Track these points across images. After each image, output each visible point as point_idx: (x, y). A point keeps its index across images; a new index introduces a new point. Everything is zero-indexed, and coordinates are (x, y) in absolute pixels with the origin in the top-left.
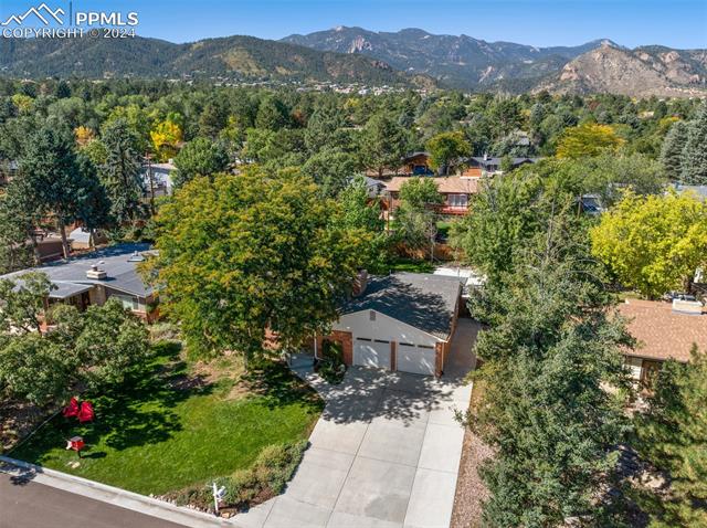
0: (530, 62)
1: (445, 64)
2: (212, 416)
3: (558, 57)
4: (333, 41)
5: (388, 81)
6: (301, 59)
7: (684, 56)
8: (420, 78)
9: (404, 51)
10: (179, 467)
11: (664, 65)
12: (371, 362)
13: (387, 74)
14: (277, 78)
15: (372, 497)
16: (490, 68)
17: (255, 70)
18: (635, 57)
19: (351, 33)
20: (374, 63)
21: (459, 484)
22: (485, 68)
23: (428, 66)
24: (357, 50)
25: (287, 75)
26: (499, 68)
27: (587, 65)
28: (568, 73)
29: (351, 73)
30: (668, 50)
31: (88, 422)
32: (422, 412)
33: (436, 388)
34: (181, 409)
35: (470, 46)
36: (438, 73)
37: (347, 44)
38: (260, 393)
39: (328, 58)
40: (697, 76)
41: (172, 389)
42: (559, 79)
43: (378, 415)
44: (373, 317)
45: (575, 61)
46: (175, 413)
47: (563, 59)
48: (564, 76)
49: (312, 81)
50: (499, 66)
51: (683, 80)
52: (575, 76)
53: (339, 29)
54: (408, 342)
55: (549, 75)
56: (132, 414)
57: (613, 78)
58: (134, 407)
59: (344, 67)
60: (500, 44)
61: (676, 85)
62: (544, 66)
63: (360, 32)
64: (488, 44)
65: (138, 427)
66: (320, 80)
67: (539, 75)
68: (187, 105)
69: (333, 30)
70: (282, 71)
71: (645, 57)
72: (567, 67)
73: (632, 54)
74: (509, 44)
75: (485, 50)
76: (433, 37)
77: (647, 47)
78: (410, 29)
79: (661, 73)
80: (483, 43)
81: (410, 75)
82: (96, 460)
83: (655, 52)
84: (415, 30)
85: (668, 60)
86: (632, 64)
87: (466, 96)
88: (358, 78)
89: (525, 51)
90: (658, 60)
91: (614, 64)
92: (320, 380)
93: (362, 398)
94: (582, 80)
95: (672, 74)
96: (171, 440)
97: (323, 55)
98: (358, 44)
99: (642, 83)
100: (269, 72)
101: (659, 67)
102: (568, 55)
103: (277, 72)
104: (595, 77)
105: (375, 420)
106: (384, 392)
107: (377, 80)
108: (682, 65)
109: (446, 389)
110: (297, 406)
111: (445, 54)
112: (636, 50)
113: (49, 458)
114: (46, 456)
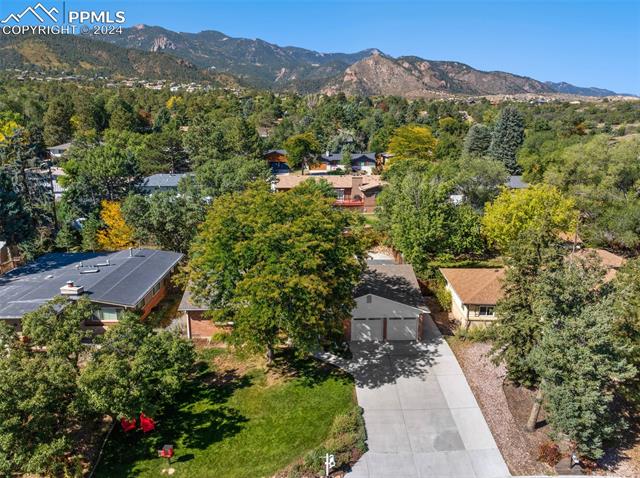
0: (317, 65)
1: (243, 64)
2: (265, 402)
3: (340, 62)
4: (135, 39)
5: (194, 79)
6: (104, 55)
7: (433, 65)
8: (224, 77)
9: (205, 51)
10: (269, 450)
11: (420, 72)
12: (365, 336)
13: (193, 72)
14: (82, 73)
15: (433, 437)
16: (283, 70)
17: (57, 64)
18: (399, 64)
19: (153, 32)
20: (179, 61)
21: (485, 414)
22: (280, 69)
23: (228, 66)
24: (159, 48)
25: (92, 70)
26: (292, 70)
27: (364, 70)
28: (349, 75)
29: (158, 70)
30: (422, 60)
31: (151, 431)
32: (427, 368)
33: (423, 348)
34: (233, 402)
35: (265, 49)
36: (239, 73)
37: (150, 42)
38: (293, 376)
39: (132, 55)
40: (443, 82)
41: (210, 387)
42: (342, 81)
43: (398, 377)
44: (369, 300)
45: (354, 66)
46: (231, 407)
47: (344, 64)
48: (346, 79)
49: (120, 76)
50: (292, 68)
51: (435, 85)
52: (355, 79)
53: (140, 27)
54: (397, 316)
55: (334, 77)
56: (188, 416)
57: (384, 81)
58: (186, 409)
59: (151, 63)
60: (291, 48)
61: (430, 88)
62: (329, 69)
63: (161, 31)
64: (281, 49)
65: (204, 426)
66: (128, 76)
67: (325, 77)
68: (26, 104)
69: (135, 28)
70: (86, 66)
71: (406, 65)
72: (348, 71)
73: (396, 62)
74: (298, 48)
75: (278, 53)
76: (231, 39)
77: (408, 57)
78: (209, 31)
79: (419, 78)
80: (277, 47)
81: (213, 73)
82: (188, 462)
83: (414, 61)
84: (215, 32)
85: (423, 68)
86: (398, 70)
87: (277, 95)
88: (164, 76)
89: (311, 55)
90: (416, 68)
91: (384, 70)
92: (333, 357)
93: (376, 366)
94: (360, 82)
95: (426, 80)
96: (244, 430)
97: (128, 51)
98: (161, 43)
99: (406, 85)
100: (71, 66)
101: (417, 74)
102: (347, 61)
103: (81, 67)
104: (370, 80)
105: (398, 380)
106: (389, 358)
107: (184, 77)
108: (433, 73)
109: (431, 348)
110: (330, 381)
111: (244, 55)
112: (399, 59)
113: (139, 471)
114: (134, 470)
